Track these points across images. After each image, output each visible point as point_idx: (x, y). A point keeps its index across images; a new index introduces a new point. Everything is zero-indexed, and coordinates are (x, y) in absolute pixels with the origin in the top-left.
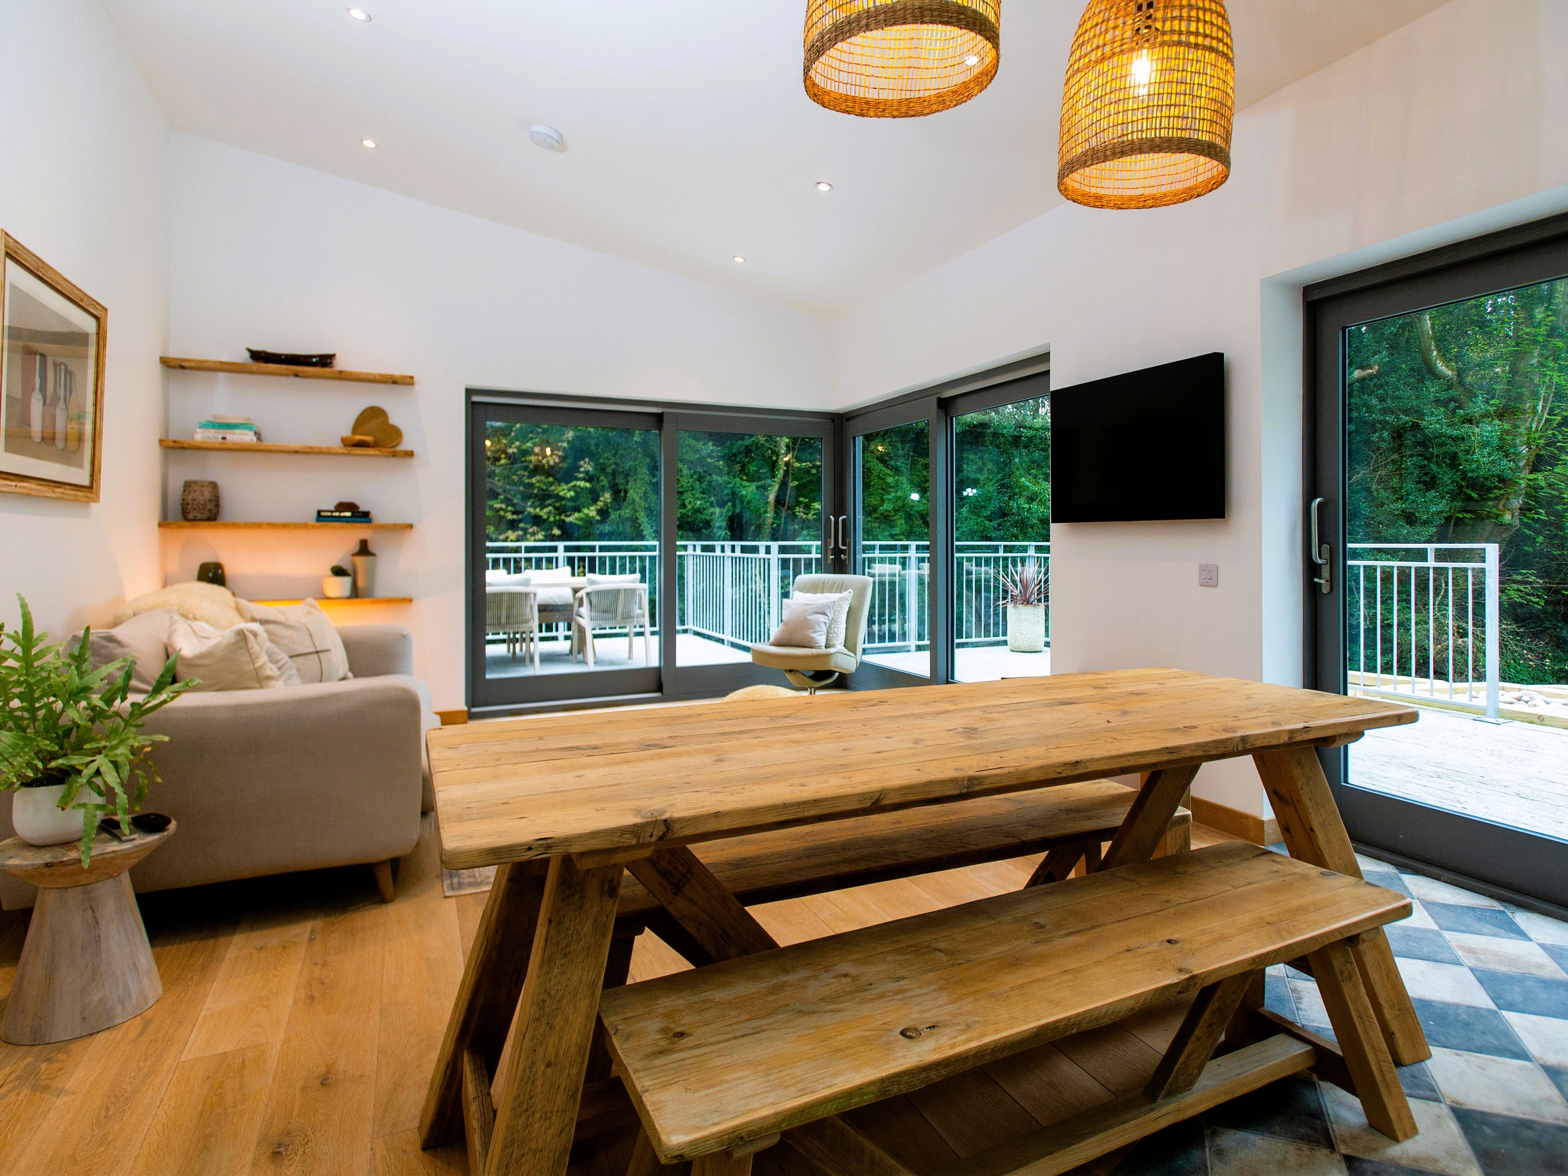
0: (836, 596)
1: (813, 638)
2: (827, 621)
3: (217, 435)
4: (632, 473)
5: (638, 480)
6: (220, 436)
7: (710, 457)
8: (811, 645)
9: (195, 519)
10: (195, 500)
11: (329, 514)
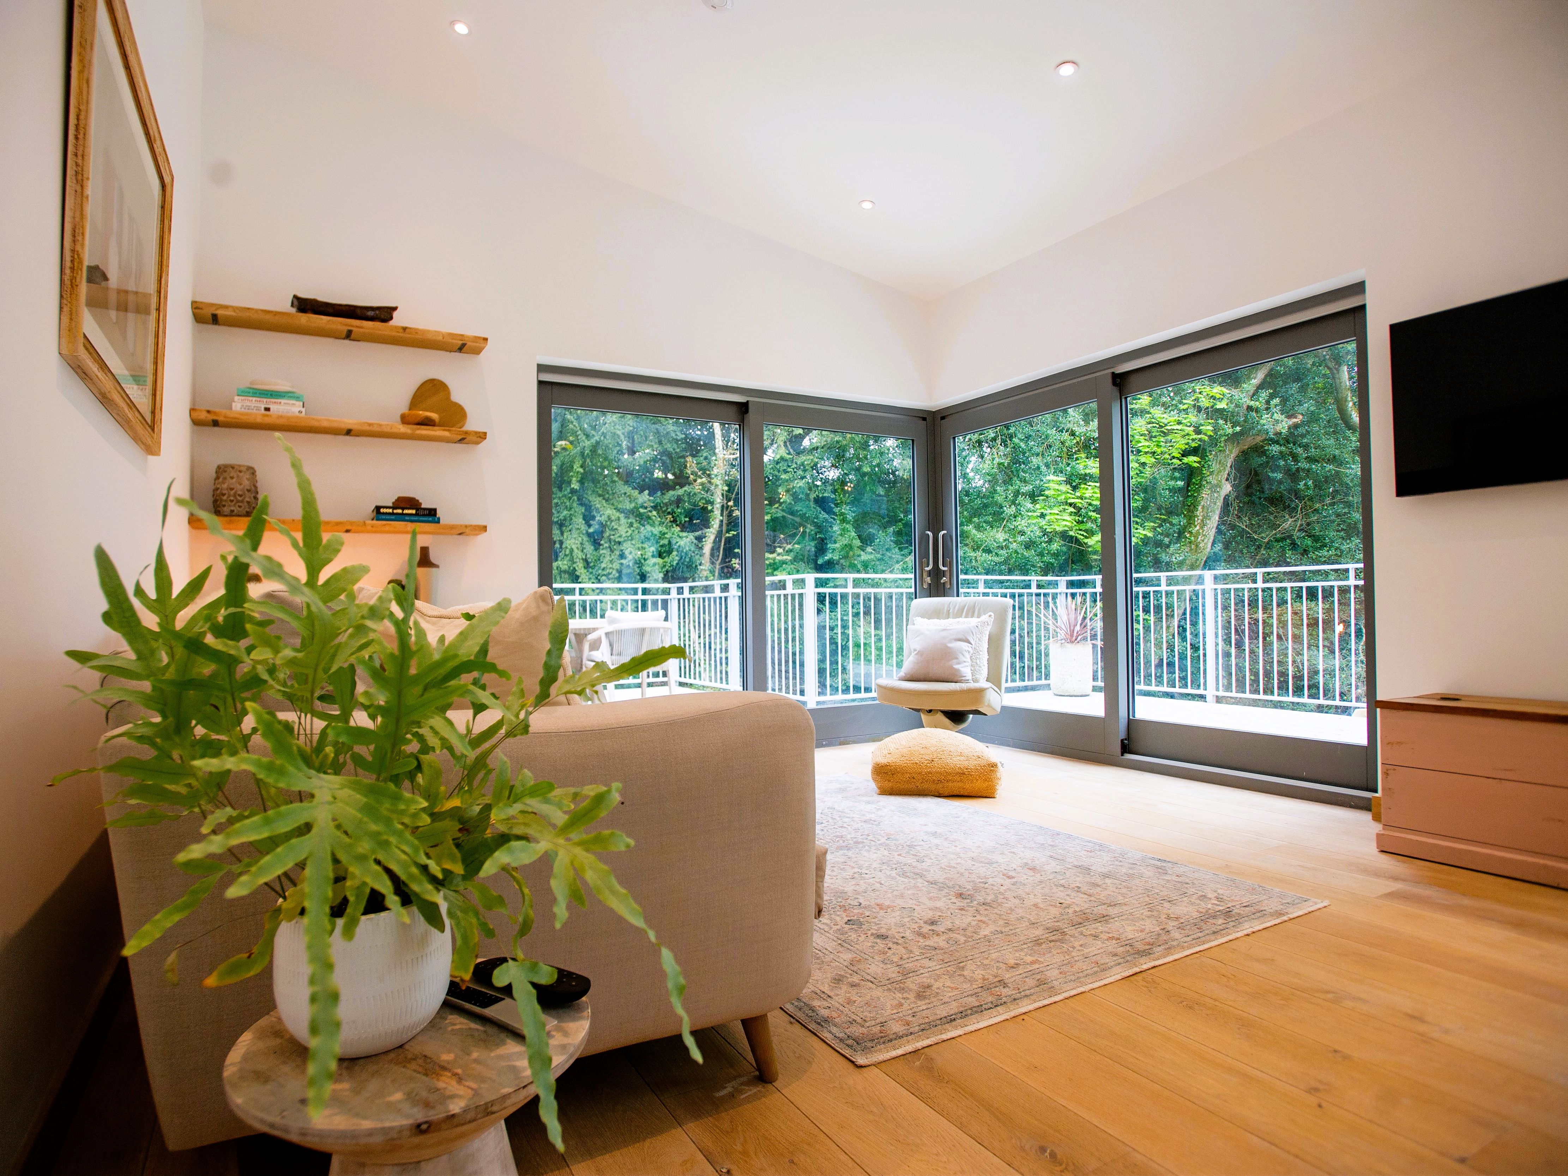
0: (973, 621)
1: (958, 670)
2: (970, 649)
3: (258, 405)
4: (567, 523)
5: (574, 531)
6: (263, 406)
7: (642, 507)
8: (955, 680)
9: (232, 514)
10: (232, 489)
11: (391, 511)
